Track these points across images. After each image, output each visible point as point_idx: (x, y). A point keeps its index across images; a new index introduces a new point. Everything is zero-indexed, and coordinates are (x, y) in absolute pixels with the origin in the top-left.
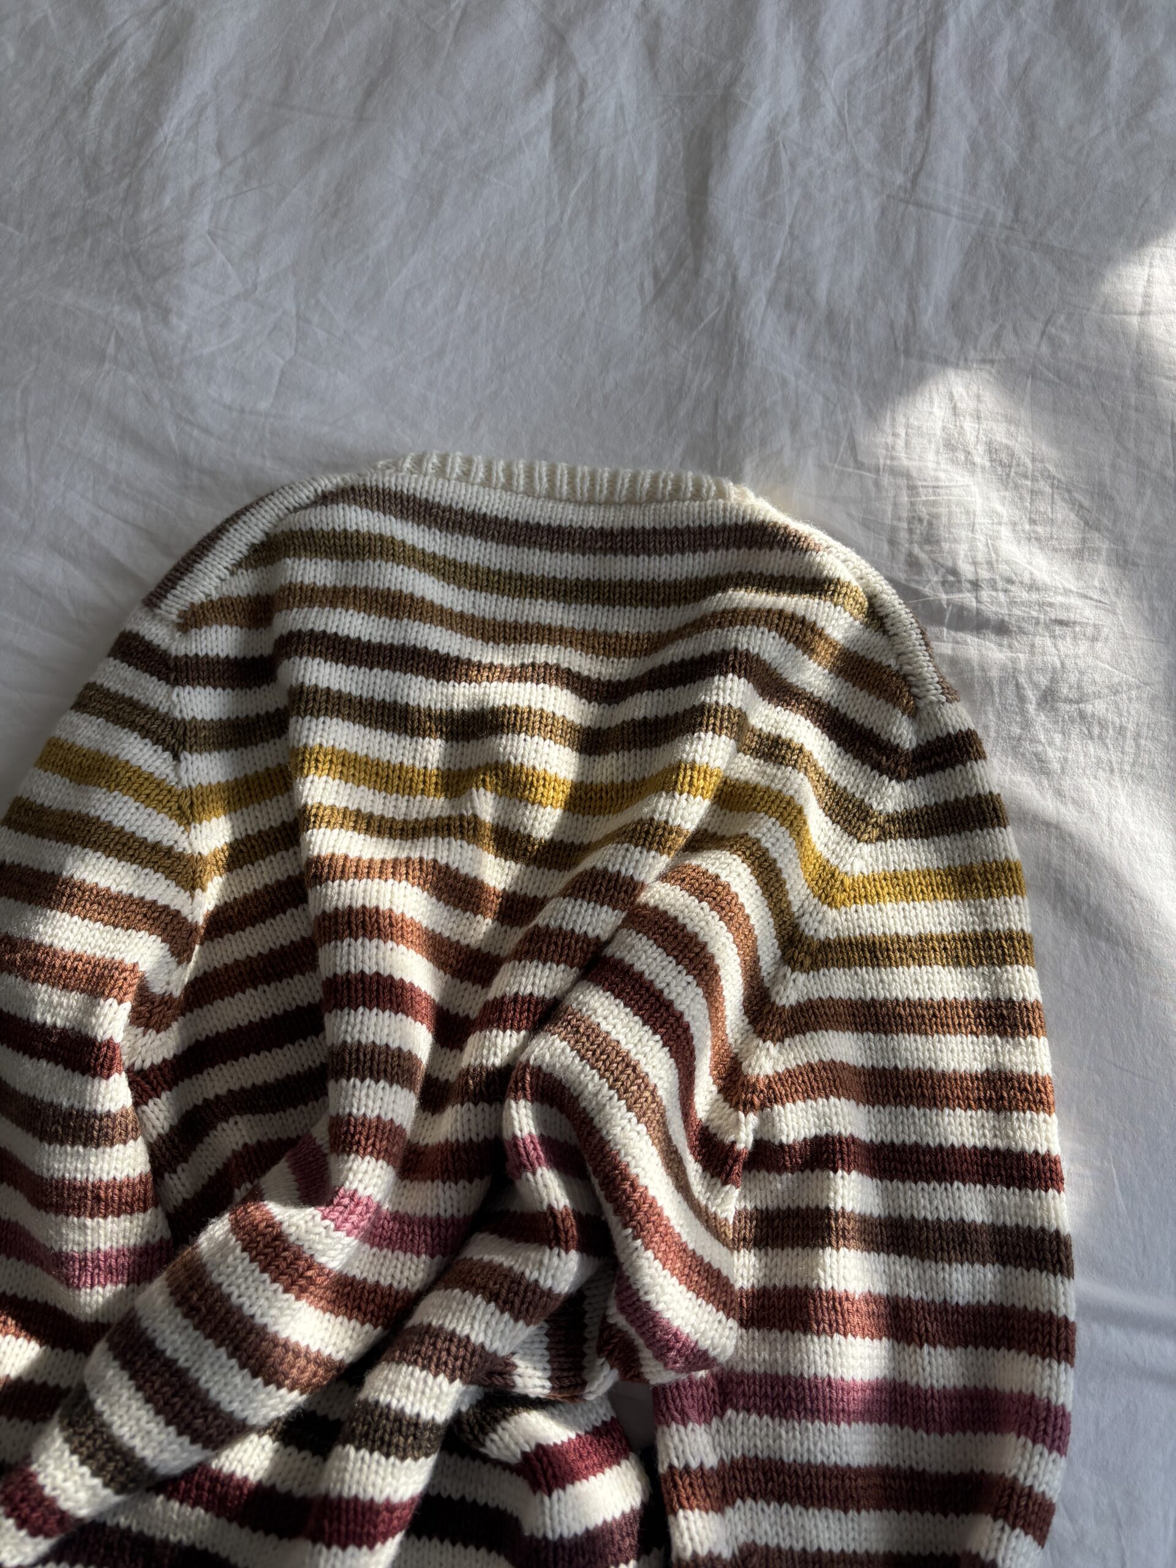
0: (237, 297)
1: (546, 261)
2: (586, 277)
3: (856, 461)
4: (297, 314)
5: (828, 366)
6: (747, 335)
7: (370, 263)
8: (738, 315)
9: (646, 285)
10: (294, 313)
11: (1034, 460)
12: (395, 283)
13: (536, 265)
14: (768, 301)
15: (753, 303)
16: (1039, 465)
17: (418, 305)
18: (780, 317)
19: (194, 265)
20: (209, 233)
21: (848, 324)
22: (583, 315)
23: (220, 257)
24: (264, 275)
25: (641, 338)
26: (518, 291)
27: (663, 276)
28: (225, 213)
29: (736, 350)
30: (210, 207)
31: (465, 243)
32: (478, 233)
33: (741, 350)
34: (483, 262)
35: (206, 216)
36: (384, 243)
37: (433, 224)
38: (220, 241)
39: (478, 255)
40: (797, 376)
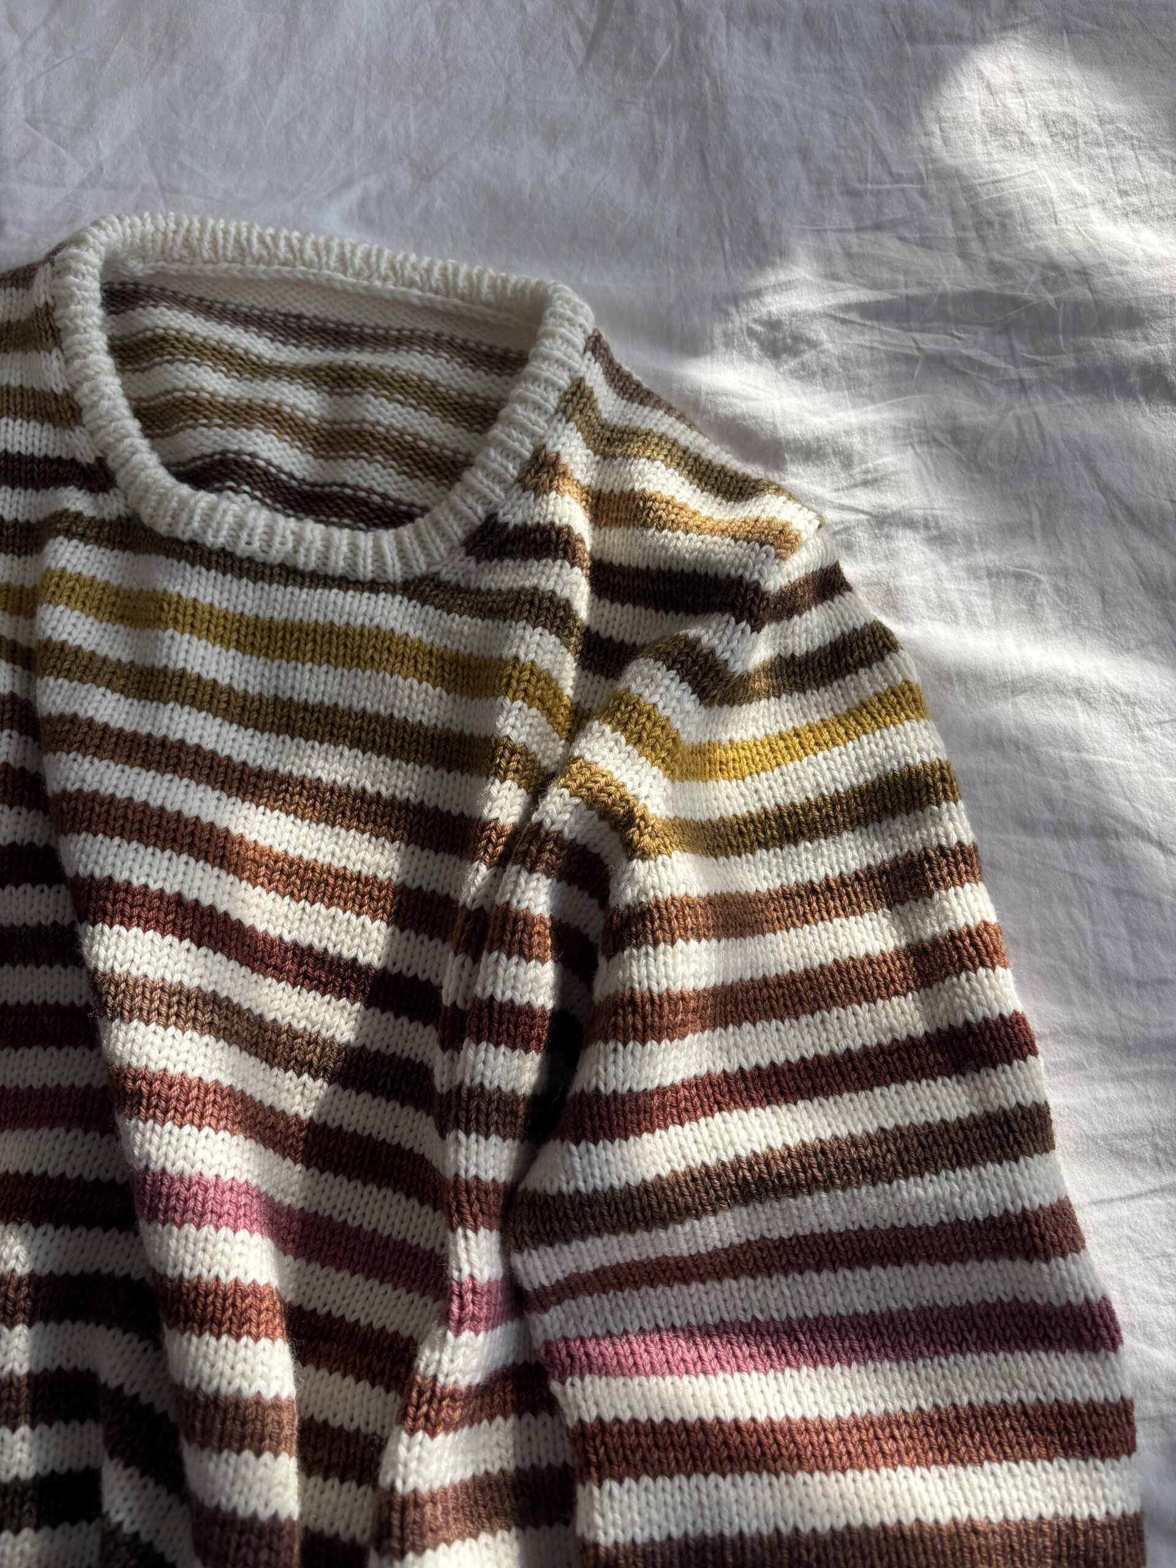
0: (82, 185)
1: (445, 47)
2: (498, 54)
3: (891, 174)
4: (160, 185)
5: (822, 75)
6: (715, 64)
7: (232, 103)
8: (697, 47)
9: (573, 42)
10: (156, 184)
11: (1101, 123)
12: (269, 121)
13: (434, 55)
14: (728, 18)
15: (710, 27)
16: (1109, 127)
17: (304, 137)
18: (747, 33)
19: (18, 162)
20: (27, 120)
21: (832, 20)
22: (508, 98)
23: (48, 143)
24: (106, 151)
25: (586, 104)
26: (420, 90)
27: (591, 26)
28: (40, 94)
29: (707, 84)
30: (20, 92)
31: (339, 51)
32: (353, 36)
33: (714, 83)
34: (369, 68)
35: (18, 104)
36: (242, 76)
37: (296, 40)
38: (43, 126)
39: (360, 62)
40: (790, 95)
